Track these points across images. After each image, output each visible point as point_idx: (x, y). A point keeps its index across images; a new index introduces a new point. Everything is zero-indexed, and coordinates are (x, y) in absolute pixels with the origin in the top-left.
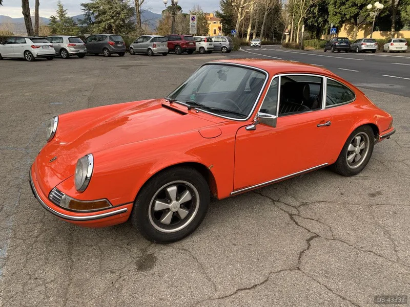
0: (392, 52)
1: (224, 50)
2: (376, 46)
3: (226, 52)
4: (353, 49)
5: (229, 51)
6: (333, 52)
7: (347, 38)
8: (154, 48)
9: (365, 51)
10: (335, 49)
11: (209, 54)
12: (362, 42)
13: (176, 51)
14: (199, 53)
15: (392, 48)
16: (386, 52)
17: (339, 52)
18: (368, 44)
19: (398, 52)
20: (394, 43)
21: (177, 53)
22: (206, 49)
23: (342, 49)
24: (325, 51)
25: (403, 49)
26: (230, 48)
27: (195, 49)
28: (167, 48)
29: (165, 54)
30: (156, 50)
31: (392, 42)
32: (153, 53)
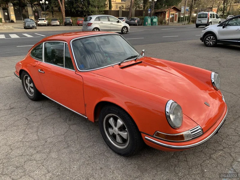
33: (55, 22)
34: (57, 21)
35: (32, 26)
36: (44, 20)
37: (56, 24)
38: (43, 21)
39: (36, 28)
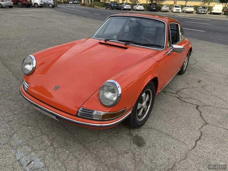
0: (137, 10)
1: (50, 6)
2: (131, 7)
3: (52, 7)
4: (119, 8)
5: (53, 7)
6: (111, 9)
7: (116, 2)
8: (3, 3)
9: (125, 9)
10: (111, 8)
11: (40, 8)
12: (124, 5)
13: (18, 5)
14: (34, 7)
15: (138, 8)
16: (135, 10)
17: (113, 9)
18: (127, 6)
19: (140, 10)
20: (138, 6)
21: (19, 6)
22: (39, 5)
23: (115, 8)
24: (106, 9)
25: (142, 9)
26: (54, 5)
27: (32, 4)
28: (12, 3)
29: (11, 7)
30: (4, 4)
31: (137, 5)
32: (2, 6)
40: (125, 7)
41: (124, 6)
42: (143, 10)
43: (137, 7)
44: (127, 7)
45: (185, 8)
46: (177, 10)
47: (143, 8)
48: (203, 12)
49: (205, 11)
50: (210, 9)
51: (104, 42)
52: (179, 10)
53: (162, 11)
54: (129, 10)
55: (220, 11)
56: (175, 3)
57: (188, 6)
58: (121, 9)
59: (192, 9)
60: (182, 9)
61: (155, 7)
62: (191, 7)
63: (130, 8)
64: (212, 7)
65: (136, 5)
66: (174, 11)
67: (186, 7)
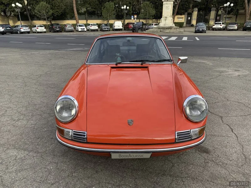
9: (23, 33)
17: (5, 34)
31: (37, 27)
33: (232, 26)
34: (235, 25)
35: (201, 30)
36: (221, 23)
37: (233, 28)
38: (219, 25)
39: (205, 33)
40: (22, 30)
41: (21, 28)
42: (45, 32)
43: (37, 29)
44: (24, 29)
45: (88, 26)
46: (82, 29)
47: (45, 30)
48: (106, 29)
49: (108, 28)
50: (112, 25)
51: (115, 66)
52: (84, 29)
53: (67, 32)
54: (29, 32)
55: (121, 27)
56: (78, 22)
57: (91, 25)
58: (17, 33)
59: (96, 27)
60: (86, 27)
61: (59, 28)
62: (94, 25)
63: (29, 30)
64: (113, 24)
65: (35, 26)
66: (80, 30)
67: (90, 26)
